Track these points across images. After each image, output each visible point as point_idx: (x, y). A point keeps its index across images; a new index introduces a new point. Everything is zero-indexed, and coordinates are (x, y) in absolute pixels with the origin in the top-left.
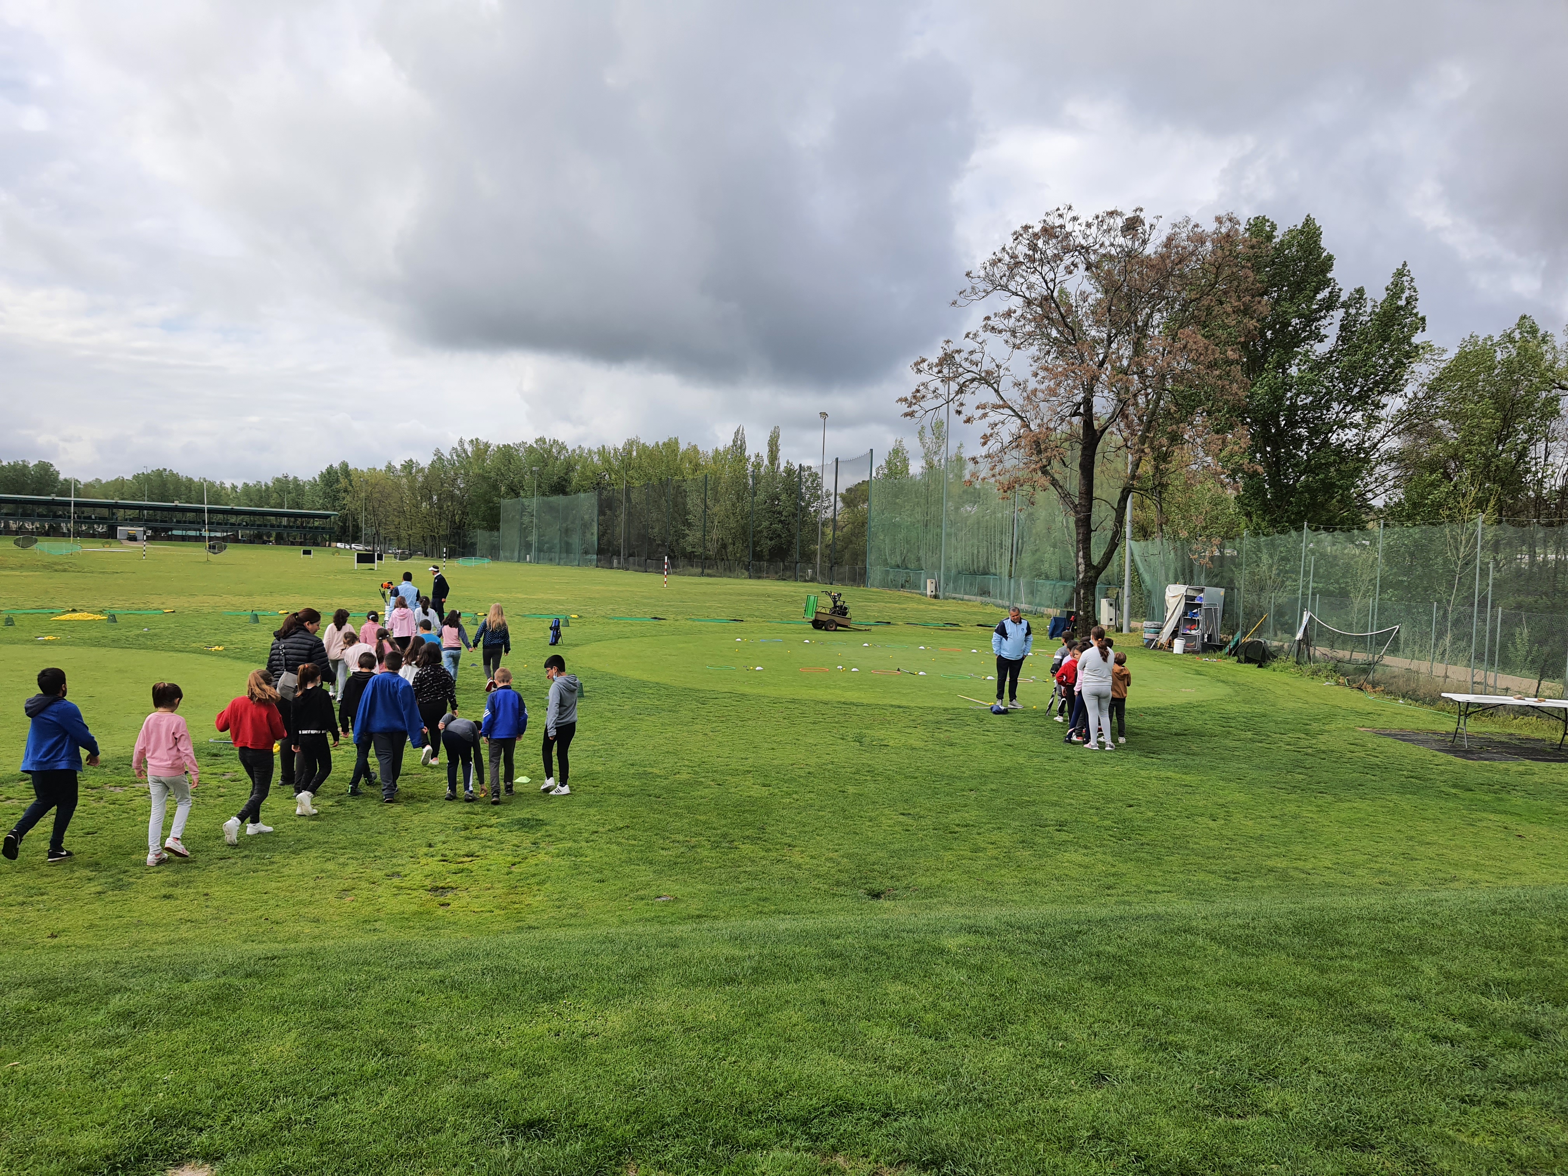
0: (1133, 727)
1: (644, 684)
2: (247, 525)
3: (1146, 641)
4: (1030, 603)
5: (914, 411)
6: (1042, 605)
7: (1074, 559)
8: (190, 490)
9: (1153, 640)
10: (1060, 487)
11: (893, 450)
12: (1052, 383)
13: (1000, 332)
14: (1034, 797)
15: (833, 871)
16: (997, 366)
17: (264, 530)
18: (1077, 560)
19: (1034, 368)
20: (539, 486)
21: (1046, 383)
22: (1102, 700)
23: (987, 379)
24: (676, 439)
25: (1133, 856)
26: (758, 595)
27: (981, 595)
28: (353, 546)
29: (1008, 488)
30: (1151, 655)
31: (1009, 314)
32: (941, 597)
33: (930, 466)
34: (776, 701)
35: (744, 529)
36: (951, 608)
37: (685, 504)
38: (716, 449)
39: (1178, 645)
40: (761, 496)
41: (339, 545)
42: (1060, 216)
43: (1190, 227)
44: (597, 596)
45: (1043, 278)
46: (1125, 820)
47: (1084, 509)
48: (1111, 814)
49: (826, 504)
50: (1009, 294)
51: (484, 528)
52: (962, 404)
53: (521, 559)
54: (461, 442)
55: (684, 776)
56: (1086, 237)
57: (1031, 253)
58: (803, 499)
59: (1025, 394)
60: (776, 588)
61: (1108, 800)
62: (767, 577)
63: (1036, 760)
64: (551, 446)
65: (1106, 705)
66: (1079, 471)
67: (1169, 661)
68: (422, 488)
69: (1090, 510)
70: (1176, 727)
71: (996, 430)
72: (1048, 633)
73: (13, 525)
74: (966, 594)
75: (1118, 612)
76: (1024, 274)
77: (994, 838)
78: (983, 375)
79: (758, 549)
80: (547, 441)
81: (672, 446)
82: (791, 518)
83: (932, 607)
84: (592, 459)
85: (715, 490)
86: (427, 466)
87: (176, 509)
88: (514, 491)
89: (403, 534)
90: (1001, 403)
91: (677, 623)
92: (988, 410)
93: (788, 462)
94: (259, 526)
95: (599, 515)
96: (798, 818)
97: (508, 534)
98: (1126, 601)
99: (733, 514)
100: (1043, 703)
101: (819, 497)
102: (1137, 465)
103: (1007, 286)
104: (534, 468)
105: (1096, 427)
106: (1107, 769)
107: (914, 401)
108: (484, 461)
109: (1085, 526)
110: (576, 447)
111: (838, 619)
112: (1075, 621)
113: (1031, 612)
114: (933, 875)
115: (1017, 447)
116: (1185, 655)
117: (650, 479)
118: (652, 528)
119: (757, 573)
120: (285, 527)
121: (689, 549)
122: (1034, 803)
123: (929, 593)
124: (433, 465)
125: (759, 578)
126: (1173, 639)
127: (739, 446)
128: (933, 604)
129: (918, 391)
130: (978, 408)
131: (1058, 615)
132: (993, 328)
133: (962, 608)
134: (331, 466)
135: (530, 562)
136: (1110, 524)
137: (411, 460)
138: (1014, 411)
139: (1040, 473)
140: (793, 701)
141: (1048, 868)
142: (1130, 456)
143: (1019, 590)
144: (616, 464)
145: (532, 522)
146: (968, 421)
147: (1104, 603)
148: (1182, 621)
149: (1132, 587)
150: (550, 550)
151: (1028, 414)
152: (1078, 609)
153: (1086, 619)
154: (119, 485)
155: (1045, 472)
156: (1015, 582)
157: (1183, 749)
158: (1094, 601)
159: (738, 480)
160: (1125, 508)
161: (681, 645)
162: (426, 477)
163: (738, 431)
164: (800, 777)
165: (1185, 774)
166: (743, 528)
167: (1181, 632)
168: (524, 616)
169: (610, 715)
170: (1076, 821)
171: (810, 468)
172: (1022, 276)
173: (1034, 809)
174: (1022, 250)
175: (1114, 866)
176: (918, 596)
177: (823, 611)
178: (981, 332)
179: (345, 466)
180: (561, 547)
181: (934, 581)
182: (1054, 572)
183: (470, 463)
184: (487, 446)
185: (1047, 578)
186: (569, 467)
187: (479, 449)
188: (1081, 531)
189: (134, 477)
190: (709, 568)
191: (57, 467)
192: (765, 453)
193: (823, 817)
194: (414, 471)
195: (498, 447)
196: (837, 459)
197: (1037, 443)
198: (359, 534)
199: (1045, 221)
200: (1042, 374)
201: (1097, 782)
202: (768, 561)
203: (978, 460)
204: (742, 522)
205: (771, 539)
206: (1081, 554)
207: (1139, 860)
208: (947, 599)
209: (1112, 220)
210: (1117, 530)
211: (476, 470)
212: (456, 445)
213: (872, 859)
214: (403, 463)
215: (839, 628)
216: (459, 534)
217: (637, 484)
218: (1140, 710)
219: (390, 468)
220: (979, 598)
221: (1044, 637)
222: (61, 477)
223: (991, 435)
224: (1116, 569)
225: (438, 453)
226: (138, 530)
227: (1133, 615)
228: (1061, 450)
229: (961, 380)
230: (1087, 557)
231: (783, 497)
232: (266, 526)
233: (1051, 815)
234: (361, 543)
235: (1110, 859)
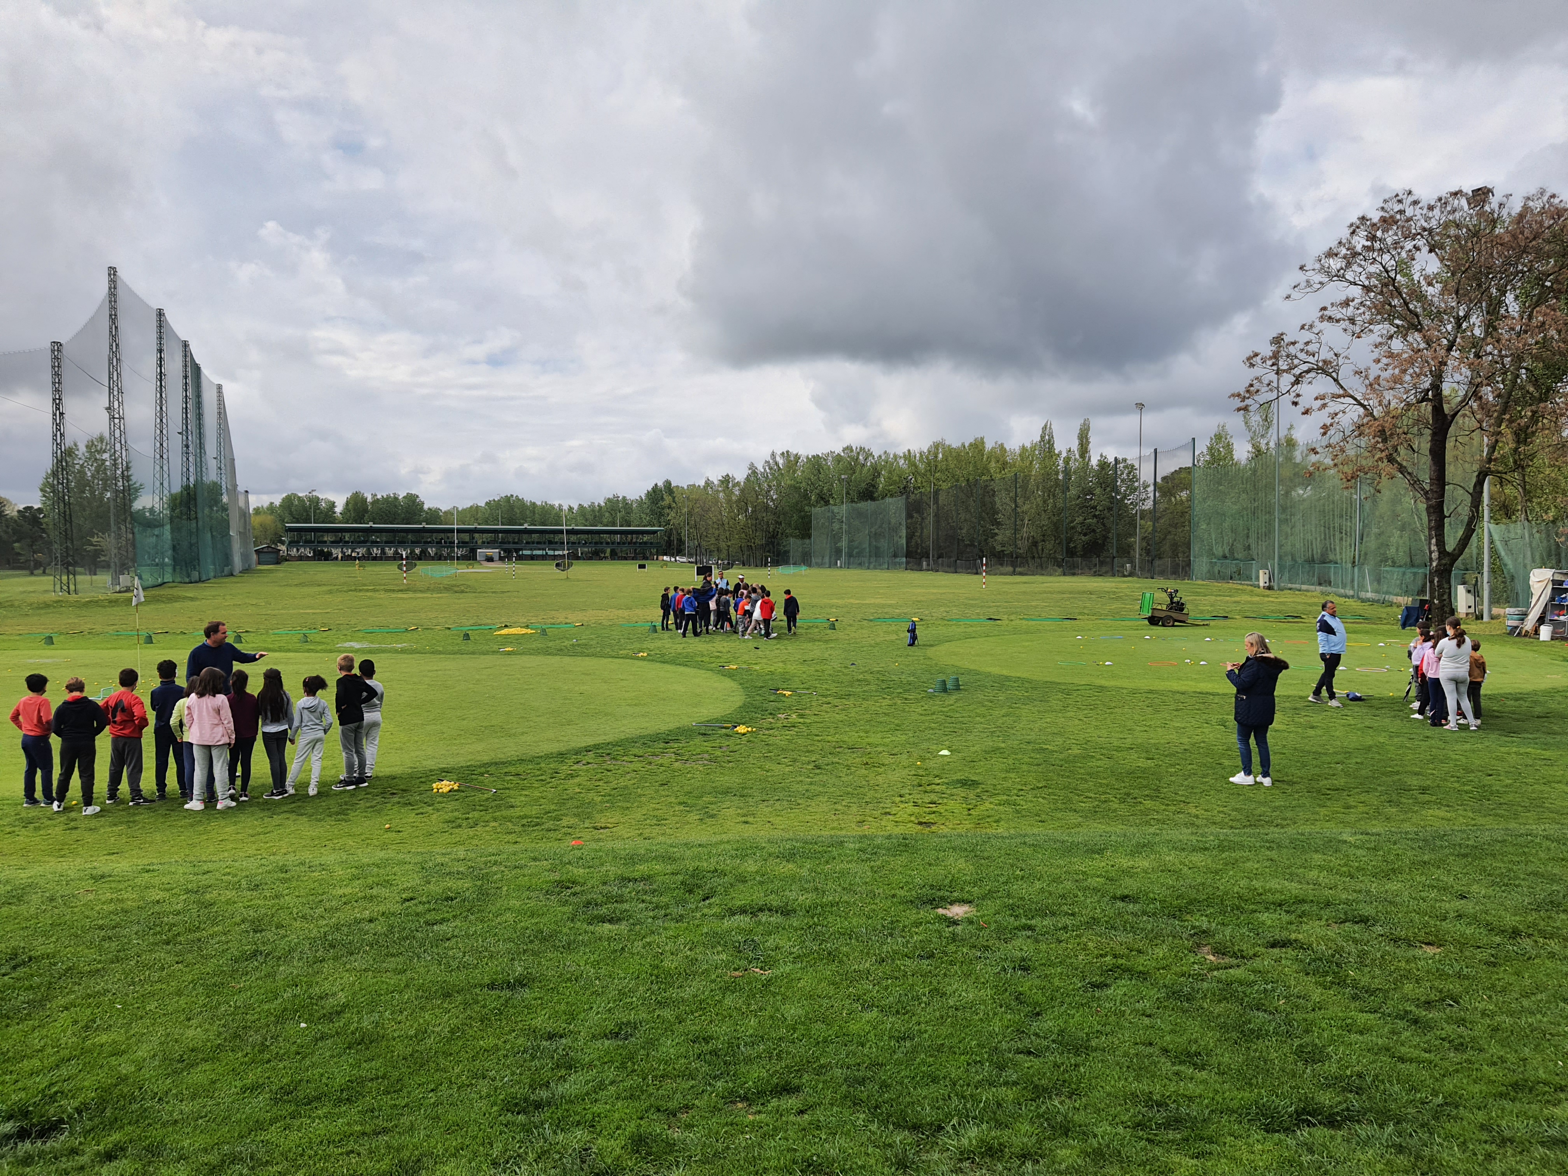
0: (1494, 711)
1: (1008, 678)
2: (586, 543)
3: (1509, 628)
4: (1377, 592)
5: (1247, 406)
6: (1390, 593)
7: (1426, 548)
8: (534, 513)
9: (1516, 627)
10: (1409, 473)
11: (1215, 435)
12: (1397, 371)
13: (1338, 321)
14: (1397, 769)
15: (1226, 820)
16: (1336, 355)
17: (599, 547)
18: (1430, 548)
19: (1375, 355)
20: (848, 493)
21: (1390, 371)
22: (1459, 685)
23: (1325, 369)
24: (982, 439)
25: (1491, 813)
26: (1079, 593)
27: (1320, 584)
28: (678, 558)
29: (1352, 477)
30: (1515, 643)
31: (1346, 303)
32: (1276, 588)
33: (1258, 453)
34: (1134, 692)
35: (1056, 526)
36: (1288, 600)
37: (993, 503)
38: (1023, 446)
39: (1545, 632)
40: (1073, 492)
41: (665, 558)
42: (1400, 201)
43: (1545, 199)
44: (923, 599)
45: (1384, 267)
46: (1484, 786)
47: (1435, 495)
48: (1471, 781)
49: (1144, 496)
50: (1347, 284)
51: (795, 537)
52: (1298, 395)
53: (832, 565)
54: (773, 455)
55: (1076, 751)
56: (1427, 219)
57: (1369, 243)
58: (1118, 493)
59: (1367, 382)
60: (1095, 584)
61: (1468, 771)
62: (1082, 574)
63: (1396, 740)
64: (858, 454)
65: (1464, 689)
66: (1430, 457)
67: (1535, 648)
68: (739, 501)
69: (1443, 496)
70: (1538, 710)
71: (1336, 420)
72: (1400, 623)
73: (390, 552)
74: (1303, 583)
75: (1477, 599)
76: (1363, 263)
77: (1363, 799)
78: (1320, 364)
79: (1072, 545)
80: (854, 449)
81: (978, 446)
82: (1106, 512)
83: (1266, 599)
84: (898, 463)
85: (1025, 487)
86: (743, 480)
87: (526, 531)
88: (824, 499)
89: (723, 545)
90: (1341, 392)
91: (1013, 623)
92: (1327, 401)
93: (1101, 456)
94: (596, 543)
95: (907, 519)
96: (1186, 783)
97: (819, 541)
98: (1486, 587)
99: (1045, 511)
100: (1400, 690)
101: (1135, 489)
102: (1493, 448)
103: (1344, 277)
104: (843, 477)
105: (1446, 411)
106: (1467, 746)
107: (1247, 395)
108: (794, 472)
109: (1437, 513)
110: (882, 453)
111: (1175, 615)
112: (1430, 610)
113: (1378, 601)
114: (1313, 824)
115: (1360, 435)
116: (1553, 642)
117: (958, 481)
118: (961, 529)
119: (1071, 570)
120: (618, 543)
121: (999, 548)
122: (1397, 773)
123: (1262, 584)
124: (748, 479)
125: (1074, 574)
126: (1540, 625)
127: (1047, 442)
128: (1268, 596)
129: (1251, 385)
130: (1316, 399)
131: (1410, 603)
132: (1330, 318)
133: (1299, 598)
134: (656, 485)
135: (841, 567)
136: (1465, 511)
137: (728, 475)
138: (1355, 399)
139: (1385, 461)
140: (1151, 692)
141: (1414, 820)
142: (1486, 439)
143: (1364, 578)
144: (921, 467)
145: (841, 528)
146: (1306, 412)
147: (1461, 590)
148: (1549, 607)
149: (1492, 571)
150: (859, 555)
151: (1371, 402)
152: (1432, 597)
153: (1442, 607)
154: (474, 510)
155: (1391, 460)
156: (1359, 570)
157: (1543, 729)
158: (1450, 588)
159: (1048, 475)
160: (1482, 492)
161: (1027, 644)
162: (742, 491)
163: (1046, 426)
164: (1177, 752)
165: (1545, 750)
166: (1055, 524)
167: (1549, 617)
168: (871, 621)
169: (990, 704)
170: (1438, 786)
171: (1125, 460)
172: (1361, 266)
173: (1398, 777)
174: (1360, 242)
175: (1475, 819)
176: (1250, 587)
177: (1159, 607)
178: (1317, 323)
179: (668, 484)
180: (870, 552)
181: (1267, 571)
182: (1402, 557)
183: (782, 474)
184: (797, 457)
185: (1394, 564)
186: (876, 472)
187: (789, 461)
188: (1433, 518)
189: (487, 503)
190: (1020, 566)
191: (422, 498)
192: (1075, 446)
193: (1206, 782)
194: (730, 485)
195: (807, 457)
196: (1156, 450)
197: (1382, 432)
198: (682, 547)
199: (1383, 208)
200: (1385, 361)
201: (1457, 757)
202: (1082, 556)
203: (1318, 450)
204: (1055, 519)
205: (1085, 535)
206: (1434, 541)
207: (1496, 815)
208: (1282, 590)
209: (1456, 202)
210: (1473, 515)
211: (787, 482)
212: (769, 459)
213: (1258, 812)
214: (721, 478)
215: (1176, 624)
216: (773, 543)
217: (944, 486)
218: (1502, 695)
219: (708, 483)
220: (1318, 588)
221: (1395, 627)
222: (426, 507)
223: (1331, 425)
224: (1475, 551)
225: (752, 467)
226: (494, 552)
227: (1495, 600)
228: (1409, 436)
229: (1297, 371)
230: (1441, 543)
231: (1098, 491)
232: (601, 543)
233: (1414, 782)
234: (684, 555)
235: (1470, 814)
